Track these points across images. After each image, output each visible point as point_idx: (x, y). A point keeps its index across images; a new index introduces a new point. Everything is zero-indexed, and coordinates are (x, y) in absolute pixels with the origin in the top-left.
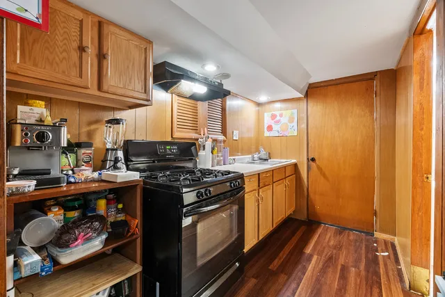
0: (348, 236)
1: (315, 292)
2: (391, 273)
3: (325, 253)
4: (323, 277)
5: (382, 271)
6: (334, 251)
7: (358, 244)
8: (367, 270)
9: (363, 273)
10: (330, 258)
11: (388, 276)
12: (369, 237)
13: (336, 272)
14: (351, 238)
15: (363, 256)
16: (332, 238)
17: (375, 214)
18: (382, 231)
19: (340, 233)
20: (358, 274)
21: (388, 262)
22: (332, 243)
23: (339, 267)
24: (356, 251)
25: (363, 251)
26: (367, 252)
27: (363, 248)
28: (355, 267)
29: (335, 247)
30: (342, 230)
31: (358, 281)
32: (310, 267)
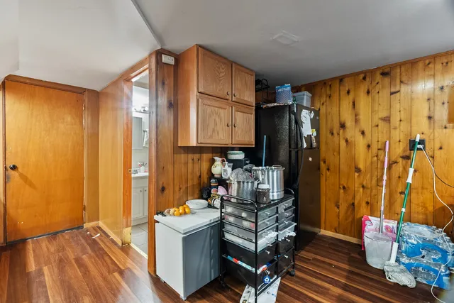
0: (63, 236)
1: (67, 290)
2: (108, 244)
3: (52, 260)
4: (65, 276)
5: (102, 245)
6: (60, 254)
7: (75, 239)
8: (94, 251)
9: (92, 254)
10: (61, 260)
11: (107, 246)
12: (80, 230)
13: (73, 265)
14: (67, 237)
15: (86, 244)
16: (50, 246)
17: (84, 209)
18: (90, 221)
19: (55, 239)
20: (90, 257)
21: (103, 238)
22: (52, 249)
23: (73, 261)
24: (78, 244)
25: (83, 241)
26: (86, 241)
27: (81, 238)
28: (84, 254)
29: (58, 251)
30: (54, 235)
31: (93, 260)
32: (47, 278)
